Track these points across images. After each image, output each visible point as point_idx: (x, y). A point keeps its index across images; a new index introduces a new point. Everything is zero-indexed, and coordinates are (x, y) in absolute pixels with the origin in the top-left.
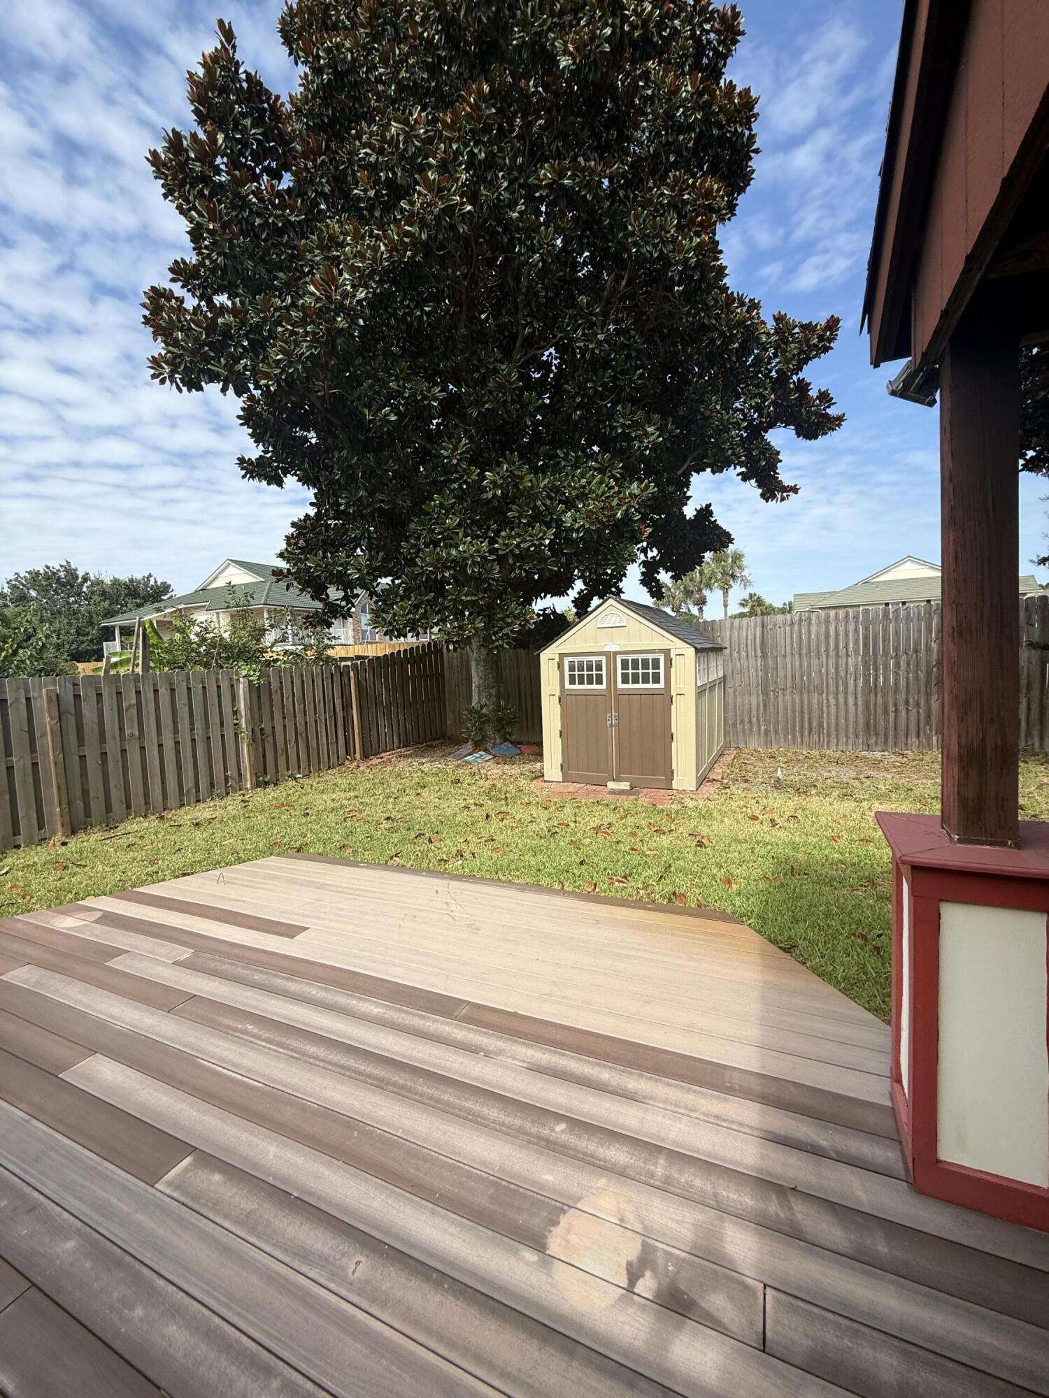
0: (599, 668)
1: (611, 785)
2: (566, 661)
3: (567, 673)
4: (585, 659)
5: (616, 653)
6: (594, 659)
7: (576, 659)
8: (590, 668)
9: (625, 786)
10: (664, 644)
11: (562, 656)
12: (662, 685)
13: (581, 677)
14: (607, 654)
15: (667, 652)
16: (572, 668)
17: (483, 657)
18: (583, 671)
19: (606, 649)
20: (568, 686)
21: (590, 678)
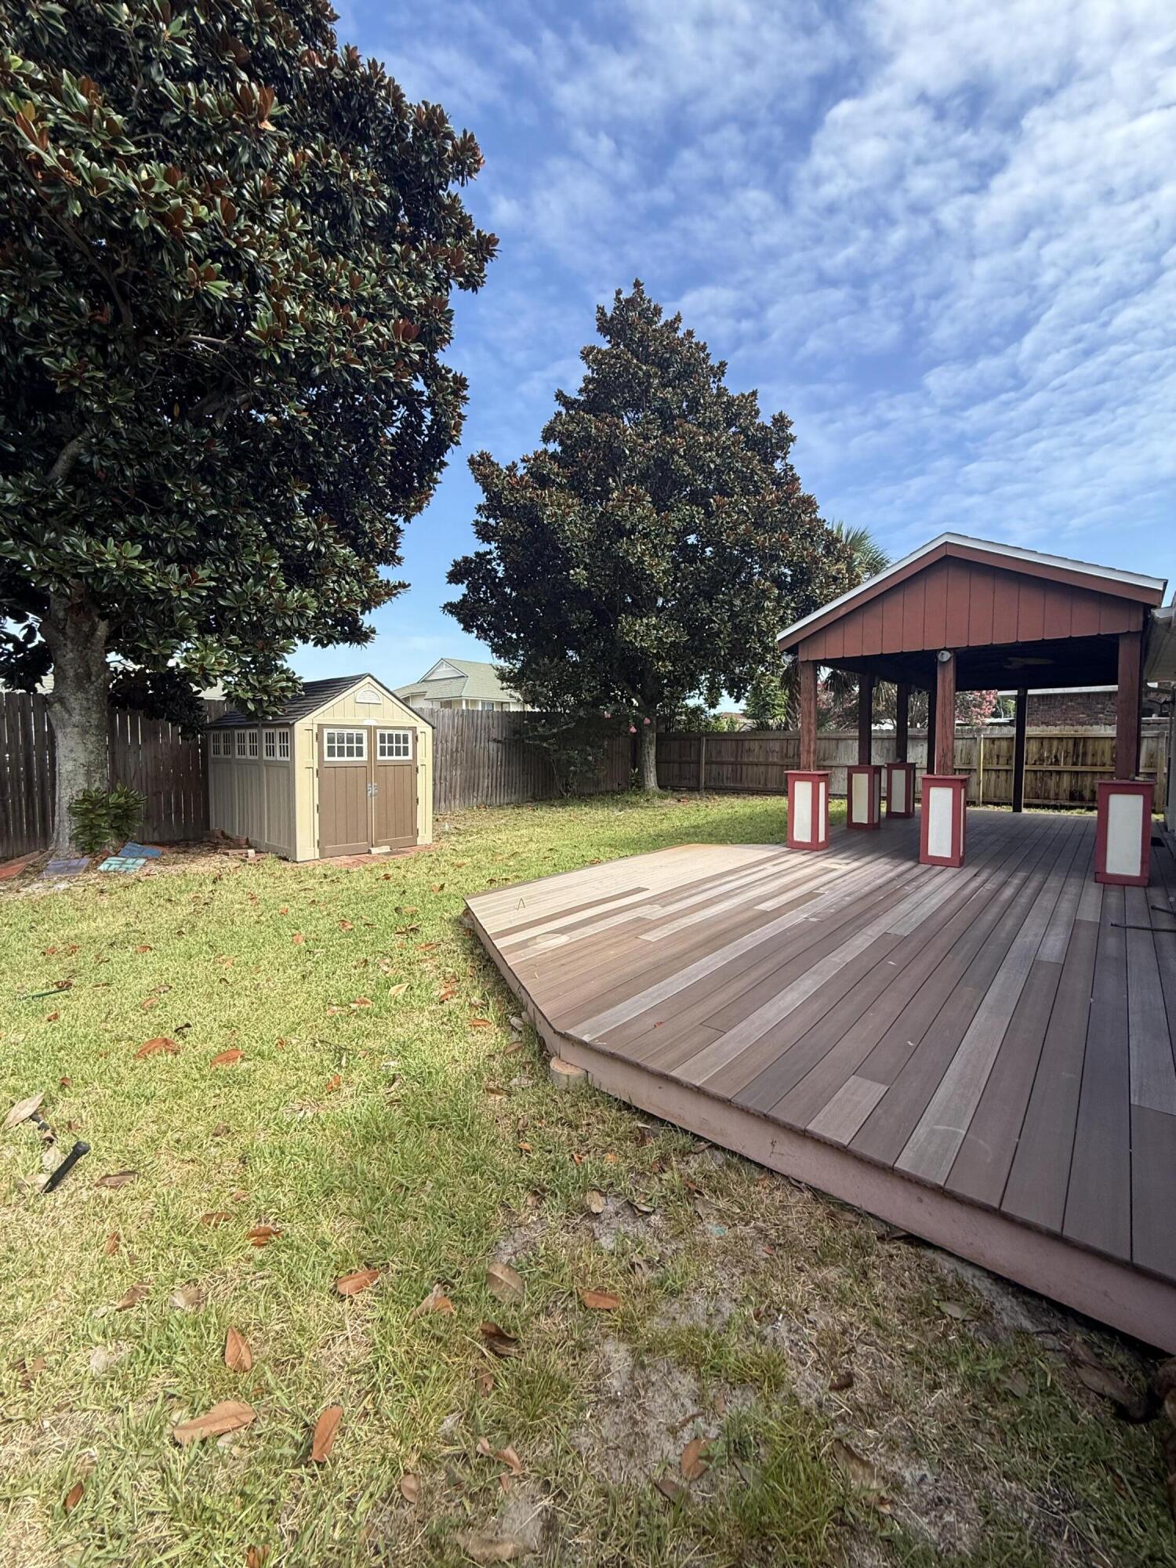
0: (360, 740)
1: (374, 851)
2: (326, 731)
3: (326, 745)
4: (346, 731)
5: (376, 728)
6: (354, 732)
7: (336, 731)
8: (350, 741)
9: (386, 849)
10: (413, 723)
11: (321, 727)
12: (410, 757)
13: (341, 749)
14: (369, 728)
15: (414, 729)
16: (331, 740)
17: (94, 722)
18: (342, 743)
19: (366, 723)
20: (326, 758)
21: (350, 749)
